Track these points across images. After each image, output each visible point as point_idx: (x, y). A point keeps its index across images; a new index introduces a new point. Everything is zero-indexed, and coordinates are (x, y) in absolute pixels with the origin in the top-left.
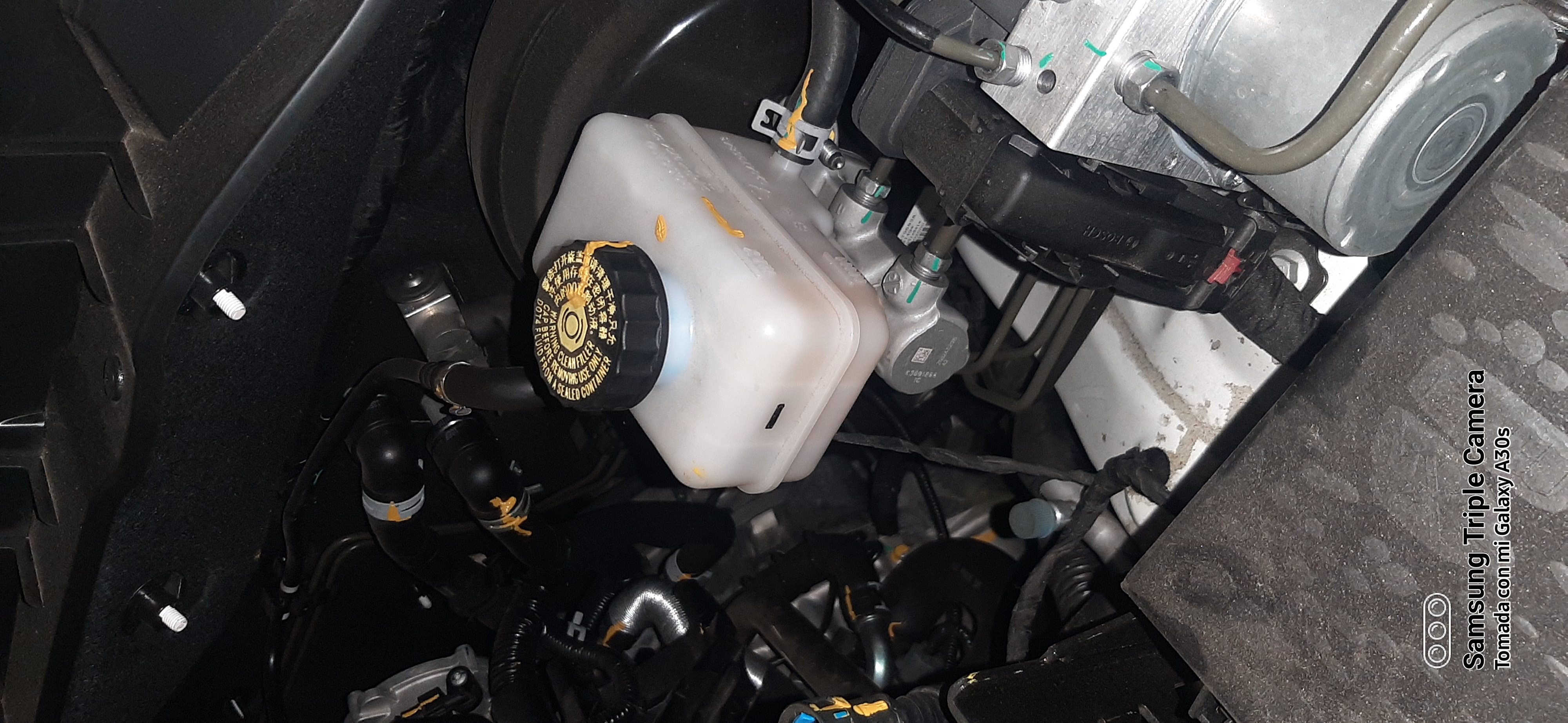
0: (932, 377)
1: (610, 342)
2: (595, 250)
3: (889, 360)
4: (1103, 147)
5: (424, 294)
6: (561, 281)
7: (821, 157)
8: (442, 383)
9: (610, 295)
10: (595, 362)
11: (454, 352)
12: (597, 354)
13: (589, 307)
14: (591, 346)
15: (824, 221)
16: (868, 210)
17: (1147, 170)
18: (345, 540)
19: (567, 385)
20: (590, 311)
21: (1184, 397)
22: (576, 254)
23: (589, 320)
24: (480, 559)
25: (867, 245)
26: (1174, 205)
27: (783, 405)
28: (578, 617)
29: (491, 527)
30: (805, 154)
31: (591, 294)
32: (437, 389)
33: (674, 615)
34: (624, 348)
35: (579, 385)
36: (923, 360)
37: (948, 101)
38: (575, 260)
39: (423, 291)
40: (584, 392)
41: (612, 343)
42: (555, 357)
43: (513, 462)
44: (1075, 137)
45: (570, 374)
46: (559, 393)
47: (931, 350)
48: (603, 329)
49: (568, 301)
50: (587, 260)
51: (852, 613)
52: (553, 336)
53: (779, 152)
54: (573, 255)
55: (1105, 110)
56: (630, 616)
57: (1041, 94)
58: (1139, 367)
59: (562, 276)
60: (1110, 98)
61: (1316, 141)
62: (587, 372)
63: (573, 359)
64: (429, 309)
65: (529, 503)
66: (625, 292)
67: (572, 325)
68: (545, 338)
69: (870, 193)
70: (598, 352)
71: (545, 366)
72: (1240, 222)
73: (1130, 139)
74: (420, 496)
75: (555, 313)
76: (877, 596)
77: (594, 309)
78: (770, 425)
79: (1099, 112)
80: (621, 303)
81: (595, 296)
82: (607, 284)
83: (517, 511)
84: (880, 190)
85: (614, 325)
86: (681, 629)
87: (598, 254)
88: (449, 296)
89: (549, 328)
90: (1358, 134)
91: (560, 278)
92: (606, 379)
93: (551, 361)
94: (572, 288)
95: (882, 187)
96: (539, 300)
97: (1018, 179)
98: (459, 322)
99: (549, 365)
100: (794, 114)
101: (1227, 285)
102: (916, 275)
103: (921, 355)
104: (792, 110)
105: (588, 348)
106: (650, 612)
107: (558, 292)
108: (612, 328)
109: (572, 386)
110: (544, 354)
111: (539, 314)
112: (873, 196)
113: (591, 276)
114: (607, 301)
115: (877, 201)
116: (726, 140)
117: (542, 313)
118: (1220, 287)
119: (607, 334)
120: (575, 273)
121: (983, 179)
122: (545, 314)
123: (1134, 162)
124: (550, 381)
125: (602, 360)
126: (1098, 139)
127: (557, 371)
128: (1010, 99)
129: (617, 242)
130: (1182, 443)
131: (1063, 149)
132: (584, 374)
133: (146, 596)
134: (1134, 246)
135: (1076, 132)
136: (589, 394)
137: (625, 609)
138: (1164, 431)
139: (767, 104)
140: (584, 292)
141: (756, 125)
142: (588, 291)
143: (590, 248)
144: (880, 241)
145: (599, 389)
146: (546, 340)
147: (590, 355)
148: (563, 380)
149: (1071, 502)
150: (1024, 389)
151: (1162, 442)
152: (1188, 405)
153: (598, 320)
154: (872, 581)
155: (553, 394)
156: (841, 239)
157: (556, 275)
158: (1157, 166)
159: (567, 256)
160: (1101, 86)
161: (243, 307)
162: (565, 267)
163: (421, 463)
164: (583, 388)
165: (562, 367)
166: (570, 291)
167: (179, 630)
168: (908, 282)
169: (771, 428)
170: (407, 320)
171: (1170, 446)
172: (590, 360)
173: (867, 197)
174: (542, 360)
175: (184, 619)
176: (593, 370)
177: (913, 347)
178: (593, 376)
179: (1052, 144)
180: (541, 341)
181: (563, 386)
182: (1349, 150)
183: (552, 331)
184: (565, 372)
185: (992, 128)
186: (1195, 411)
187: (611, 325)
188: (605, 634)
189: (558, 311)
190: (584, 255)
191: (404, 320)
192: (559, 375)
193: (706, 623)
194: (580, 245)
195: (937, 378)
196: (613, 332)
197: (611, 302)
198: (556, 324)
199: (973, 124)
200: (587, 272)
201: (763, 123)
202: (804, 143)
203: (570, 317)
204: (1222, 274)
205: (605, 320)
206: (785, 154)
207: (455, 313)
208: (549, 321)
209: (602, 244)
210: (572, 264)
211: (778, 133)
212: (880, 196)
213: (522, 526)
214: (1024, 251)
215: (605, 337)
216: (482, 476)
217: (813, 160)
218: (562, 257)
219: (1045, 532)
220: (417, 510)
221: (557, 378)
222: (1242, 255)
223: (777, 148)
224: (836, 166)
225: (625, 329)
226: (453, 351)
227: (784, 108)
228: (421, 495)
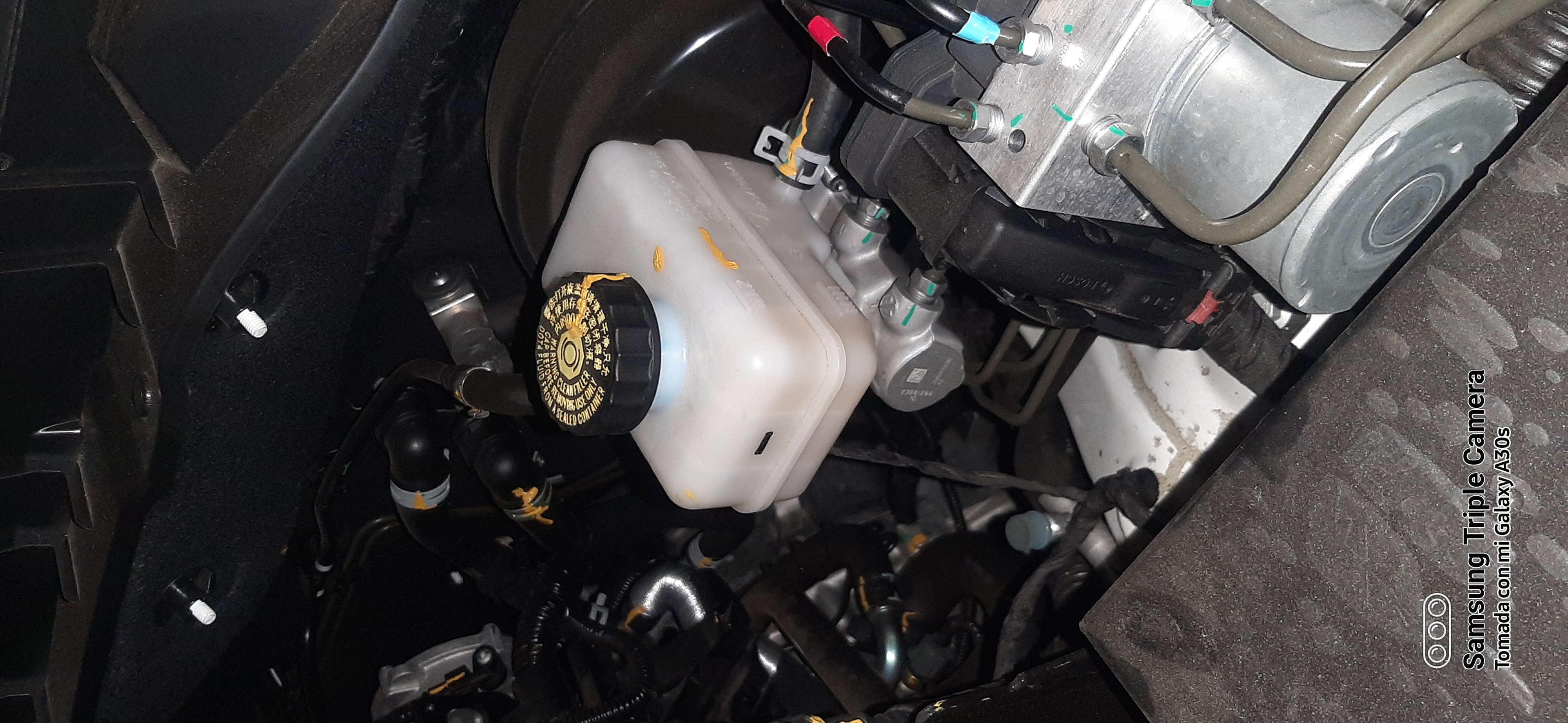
0: (928, 396)
1: (604, 373)
2: (592, 284)
3: (885, 381)
4: (1072, 202)
5: (451, 291)
6: (561, 311)
7: (824, 179)
8: (461, 388)
9: (605, 328)
10: (590, 391)
11: (476, 350)
12: (592, 384)
13: (586, 338)
14: (587, 375)
15: (822, 247)
16: (869, 231)
17: (1119, 221)
18: (378, 521)
19: (564, 410)
20: (586, 342)
21: (1175, 420)
22: (575, 287)
23: (585, 351)
24: (506, 541)
25: (869, 264)
26: (1149, 250)
27: (772, 433)
28: (602, 598)
29: (514, 516)
30: (804, 180)
31: (588, 326)
32: (457, 393)
33: (692, 600)
34: (617, 380)
35: (577, 412)
36: (919, 379)
37: (929, 148)
38: (573, 291)
39: (449, 289)
40: (580, 418)
41: (606, 375)
42: (555, 383)
43: (536, 453)
44: (1043, 195)
45: (568, 400)
46: (558, 417)
47: (926, 370)
48: (598, 360)
49: (567, 330)
50: (585, 292)
51: (865, 603)
52: (553, 363)
53: (780, 177)
54: (572, 287)
55: (1074, 169)
56: (649, 600)
57: (1012, 154)
58: (1135, 387)
59: (562, 306)
60: (1079, 157)
61: (1263, 217)
62: (584, 400)
63: (571, 387)
64: (455, 307)
65: (550, 493)
66: (618, 327)
67: (570, 354)
68: (546, 364)
69: (871, 214)
70: (593, 381)
71: (546, 390)
72: (1217, 266)
73: (1100, 194)
74: (446, 486)
75: (555, 341)
76: (891, 588)
77: (590, 341)
78: (760, 451)
79: (1067, 170)
80: (614, 336)
81: (592, 328)
82: (602, 318)
83: (539, 502)
84: (881, 212)
85: (608, 357)
86: (699, 614)
87: (594, 287)
88: (473, 295)
89: (550, 355)
90: (1309, 207)
91: (560, 308)
92: (601, 408)
93: (552, 386)
94: (570, 319)
95: (883, 209)
96: (541, 327)
97: (992, 229)
98: (483, 321)
99: (549, 390)
100: (794, 141)
101: (1205, 325)
102: (910, 297)
103: (917, 375)
104: (793, 136)
105: (584, 377)
106: (669, 597)
107: (558, 320)
108: (606, 360)
109: (570, 412)
110: (545, 379)
111: (541, 340)
112: (874, 217)
113: (588, 309)
114: (602, 334)
115: (878, 222)
116: (729, 164)
117: (544, 340)
118: (1198, 327)
119: (601, 365)
120: (574, 304)
121: (960, 228)
122: (546, 341)
123: (1105, 215)
124: (550, 405)
125: (597, 390)
126: (1067, 196)
127: (556, 396)
128: (984, 155)
129: (615, 274)
130: (1171, 466)
131: (1033, 206)
132: (580, 402)
133: (178, 590)
134: (1109, 290)
135: (1045, 190)
136: (584, 421)
137: (646, 593)
138: (1156, 452)
139: (769, 131)
140: (582, 323)
141: (758, 151)
142: (585, 323)
143: (588, 283)
144: (881, 263)
145: (595, 417)
146: (546, 366)
147: (586, 384)
148: (561, 405)
149: (1067, 514)
150: (1024, 401)
151: (1153, 463)
152: (1178, 428)
153: (594, 351)
154: (885, 572)
155: (551, 416)
156: (842, 259)
157: (556, 306)
158: (1129, 217)
159: (566, 288)
160: (1068, 148)
161: (265, 326)
162: (563, 299)
163: (446, 453)
164: (579, 415)
165: (561, 393)
166: (569, 320)
167: (208, 623)
168: (903, 306)
169: (760, 453)
170: (433, 319)
171: (1160, 468)
172: (585, 389)
173: (868, 219)
174: (543, 385)
175: (213, 613)
176: (589, 399)
177: (908, 367)
178: (588, 405)
179: (1020, 202)
180: (543, 367)
181: (562, 412)
182: (1301, 221)
183: (552, 358)
184: (564, 398)
185: (969, 178)
186: (1185, 434)
187: (605, 357)
188: (626, 617)
189: (558, 339)
190: (581, 288)
191: (430, 317)
192: (559, 401)
193: (721, 611)
194: (578, 277)
195: (931, 396)
196: (607, 364)
197: (606, 336)
198: (555, 351)
199: (951, 173)
200: (584, 304)
201: (764, 149)
202: (803, 170)
203: (568, 346)
204: (1201, 314)
205: (600, 352)
206: (786, 179)
207: (479, 311)
208: (550, 348)
209: (599, 277)
210: (571, 295)
211: (780, 159)
212: (881, 218)
213: (544, 515)
214: (1002, 294)
215: (600, 368)
216: (505, 467)
217: (813, 185)
218: (563, 287)
219: (1042, 543)
220: (443, 498)
221: (556, 403)
222: (1219, 297)
223: (778, 173)
224: (838, 189)
225: (618, 361)
226: (477, 348)
227: (786, 135)
228: (446, 484)
